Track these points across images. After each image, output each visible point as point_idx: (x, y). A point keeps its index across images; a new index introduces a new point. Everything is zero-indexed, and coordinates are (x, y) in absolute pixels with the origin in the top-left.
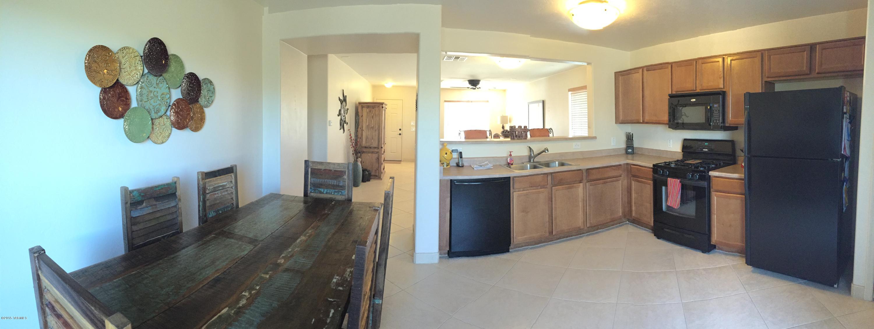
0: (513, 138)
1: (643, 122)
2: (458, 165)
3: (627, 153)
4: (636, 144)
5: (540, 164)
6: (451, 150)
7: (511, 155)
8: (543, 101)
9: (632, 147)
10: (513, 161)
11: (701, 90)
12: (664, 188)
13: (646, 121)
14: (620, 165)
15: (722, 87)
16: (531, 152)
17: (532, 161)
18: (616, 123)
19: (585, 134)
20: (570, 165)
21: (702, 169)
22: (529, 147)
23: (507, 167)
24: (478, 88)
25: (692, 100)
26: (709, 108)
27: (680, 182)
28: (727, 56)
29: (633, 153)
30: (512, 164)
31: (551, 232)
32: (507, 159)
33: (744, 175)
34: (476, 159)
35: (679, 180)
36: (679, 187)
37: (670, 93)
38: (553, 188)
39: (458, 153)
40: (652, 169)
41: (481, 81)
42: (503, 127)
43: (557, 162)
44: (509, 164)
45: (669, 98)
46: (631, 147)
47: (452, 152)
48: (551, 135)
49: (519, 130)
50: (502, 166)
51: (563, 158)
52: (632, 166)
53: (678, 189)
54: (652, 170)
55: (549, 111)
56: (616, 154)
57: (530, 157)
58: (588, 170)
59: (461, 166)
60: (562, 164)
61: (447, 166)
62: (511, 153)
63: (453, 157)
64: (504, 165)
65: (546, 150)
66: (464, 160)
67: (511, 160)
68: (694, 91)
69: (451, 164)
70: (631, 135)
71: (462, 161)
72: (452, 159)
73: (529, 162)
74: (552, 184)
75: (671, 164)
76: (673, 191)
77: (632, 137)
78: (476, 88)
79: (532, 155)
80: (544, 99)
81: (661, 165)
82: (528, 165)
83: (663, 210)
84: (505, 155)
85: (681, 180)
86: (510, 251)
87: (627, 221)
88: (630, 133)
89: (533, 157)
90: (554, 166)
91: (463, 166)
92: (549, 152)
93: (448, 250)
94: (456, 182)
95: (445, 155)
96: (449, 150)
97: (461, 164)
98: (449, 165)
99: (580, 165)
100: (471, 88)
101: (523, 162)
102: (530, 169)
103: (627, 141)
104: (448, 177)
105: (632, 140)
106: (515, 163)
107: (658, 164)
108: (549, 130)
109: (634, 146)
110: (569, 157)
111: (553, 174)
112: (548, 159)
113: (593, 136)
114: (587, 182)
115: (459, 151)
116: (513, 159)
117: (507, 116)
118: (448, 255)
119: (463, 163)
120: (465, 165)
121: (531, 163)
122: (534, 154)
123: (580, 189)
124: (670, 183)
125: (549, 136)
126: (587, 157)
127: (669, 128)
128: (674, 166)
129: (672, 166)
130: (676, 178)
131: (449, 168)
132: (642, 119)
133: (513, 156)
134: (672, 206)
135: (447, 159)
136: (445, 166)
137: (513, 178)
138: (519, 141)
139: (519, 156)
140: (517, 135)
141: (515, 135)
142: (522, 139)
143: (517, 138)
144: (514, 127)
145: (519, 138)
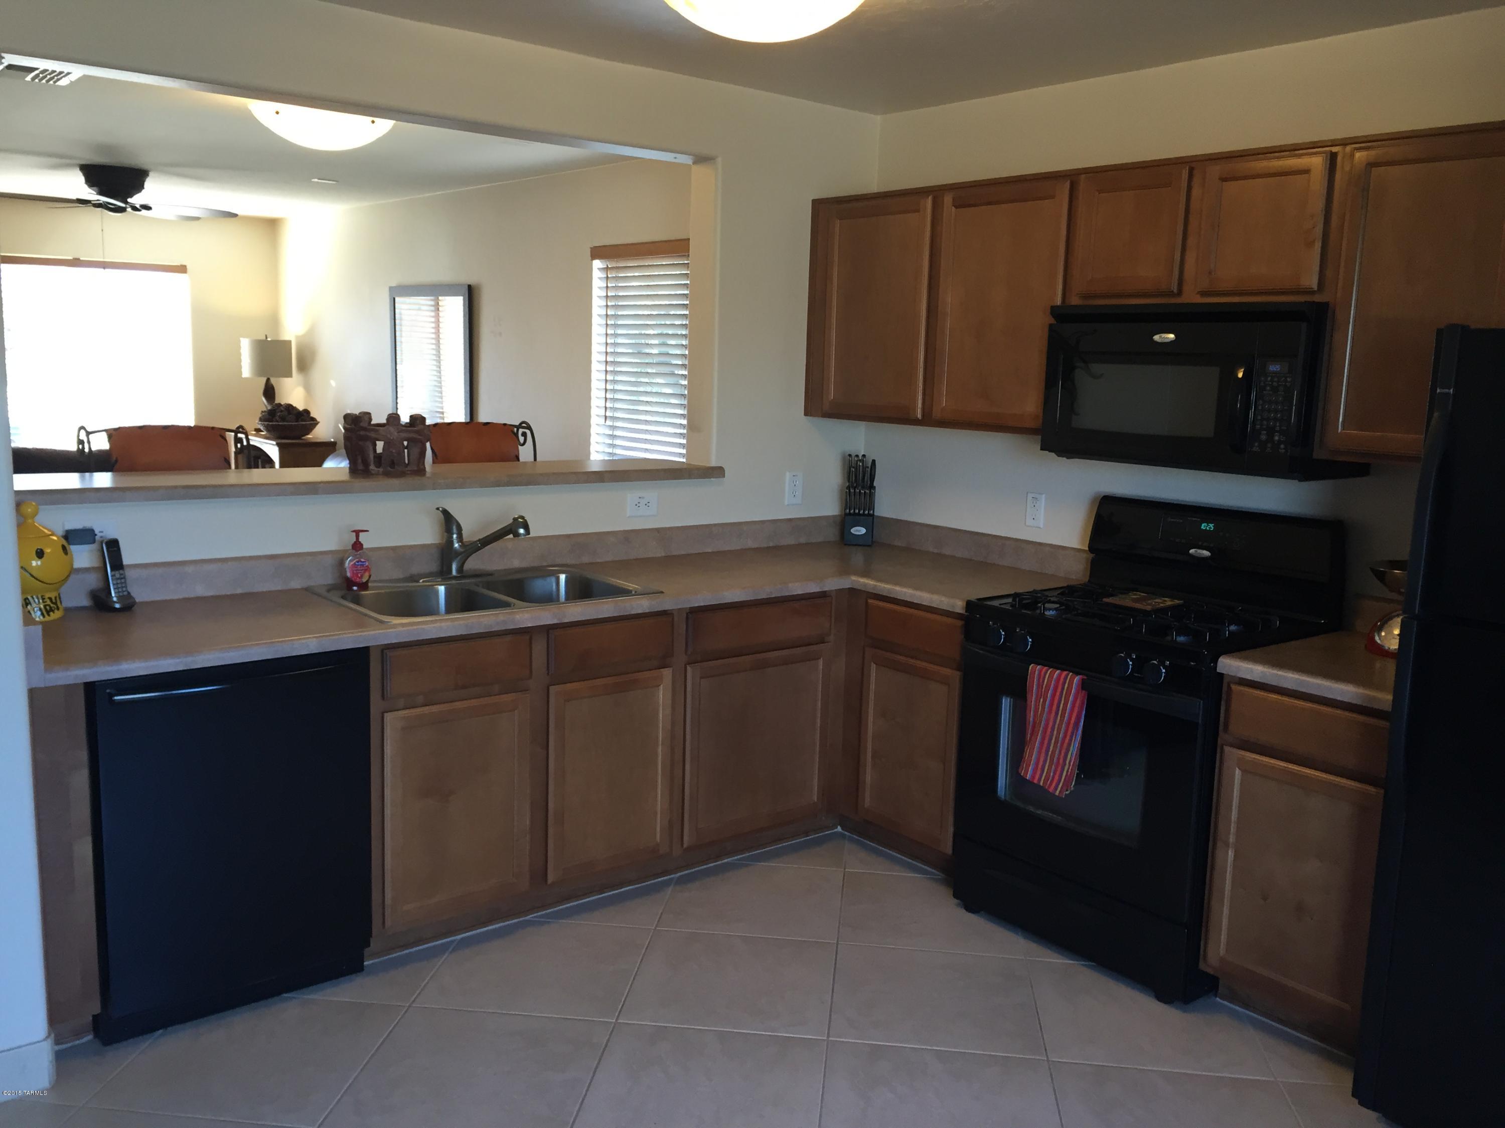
1: (929, 420)
2: (100, 601)
3: (845, 540)
4: (885, 507)
5: (489, 586)
6: (61, 532)
7: (357, 546)
8: (470, 287)
9: (869, 515)
11: (1203, 294)
12: (1006, 703)
13: (937, 413)
14: (823, 595)
15: (1314, 283)
16: (449, 531)
17: (454, 573)
18: (806, 414)
19: (675, 453)
20: (625, 592)
21: (1181, 639)
22: (446, 513)
23: (343, 597)
24: (135, 208)
25: (1157, 338)
26: (1240, 375)
27: (1083, 685)
28: (1348, 149)
29: (868, 543)
30: (364, 586)
31: (540, 875)
32: (341, 563)
33: (1390, 697)
34: (190, 569)
35: (1077, 679)
36: (1077, 705)
37: (1059, 302)
38: (552, 688)
39: (95, 546)
40: (962, 620)
41: (151, 174)
42: (269, 392)
43: (563, 577)
44: (349, 583)
45: (1053, 321)
46: (864, 515)
47: (65, 543)
48: (525, 453)
50: (319, 595)
51: (586, 559)
52: (870, 601)
54: (960, 623)
55: (500, 334)
56: (803, 540)
57: (445, 553)
58: (695, 613)
59: (117, 606)
61: (48, 611)
62: (357, 537)
63: (75, 566)
64: (329, 591)
65: (517, 525)
66: (130, 574)
67: (360, 567)
68: (1171, 294)
69: (68, 602)
70: (865, 468)
71: (122, 582)
72: (68, 576)
73: (440, 580)
74: (548, 674)
75: (1044, 604)
76: (1047, 721)
77: (869, 474)
78: (129, 209)
79: (456, 545)
80: (472, 281)
81: (1000, 604)
82: (437, 593)
83: (999, 793)
84: (333, 547)
85: (1085, 678)
86: (368, 965)
87: (839, 827)
88: (862, 461)
89: (463, 555)
90: (550, 599)
91: (129, 606)
92: (532, 534)
93: (96, 1013)
94: (113, 691)
95: (34, 563)
96: (50, 533)
97: (115, 599)
98: (58, 609)
99: (662, 592)
100: (106, 211)
101: (413, 578)
102: (449, 611)
103: (848, 488)
104: (69, 673)
105: (872, 487)
106: (375, 581)
107: (989, 603)
108: (515, 429)
109: (875, 514)
110: (609, 558)
111: (548, 635)
112: (524, 565)
113: (708, 465)
114: (689, 664)
115: (101, 537)
116: (367, 564)
117: (290, 342)
118: (97, 1034)
119: (129, 593)
120: (137, 600)
121: (454, 582)
122: (464, 540)
123: (662, 695)
124: (1040, 686)
125: (518, 460)
126: (683, 553)
127: (1042, 449)
128: (1053, 613)
129: (1047, 613)
130: (1063, 670)
131: (61, 619)
132: (920, 405)
133: (367, 549)
134: (1041, 784)
135: (48, 582)
136: (35, 613)
137: (382, 651)
138: (395, 482)
139: (394, 549)
140: (379, 458)
141: (372, 456)
142: (402, 475)
143: (381, 470)
144: (366, 418)
145: (390, 469)
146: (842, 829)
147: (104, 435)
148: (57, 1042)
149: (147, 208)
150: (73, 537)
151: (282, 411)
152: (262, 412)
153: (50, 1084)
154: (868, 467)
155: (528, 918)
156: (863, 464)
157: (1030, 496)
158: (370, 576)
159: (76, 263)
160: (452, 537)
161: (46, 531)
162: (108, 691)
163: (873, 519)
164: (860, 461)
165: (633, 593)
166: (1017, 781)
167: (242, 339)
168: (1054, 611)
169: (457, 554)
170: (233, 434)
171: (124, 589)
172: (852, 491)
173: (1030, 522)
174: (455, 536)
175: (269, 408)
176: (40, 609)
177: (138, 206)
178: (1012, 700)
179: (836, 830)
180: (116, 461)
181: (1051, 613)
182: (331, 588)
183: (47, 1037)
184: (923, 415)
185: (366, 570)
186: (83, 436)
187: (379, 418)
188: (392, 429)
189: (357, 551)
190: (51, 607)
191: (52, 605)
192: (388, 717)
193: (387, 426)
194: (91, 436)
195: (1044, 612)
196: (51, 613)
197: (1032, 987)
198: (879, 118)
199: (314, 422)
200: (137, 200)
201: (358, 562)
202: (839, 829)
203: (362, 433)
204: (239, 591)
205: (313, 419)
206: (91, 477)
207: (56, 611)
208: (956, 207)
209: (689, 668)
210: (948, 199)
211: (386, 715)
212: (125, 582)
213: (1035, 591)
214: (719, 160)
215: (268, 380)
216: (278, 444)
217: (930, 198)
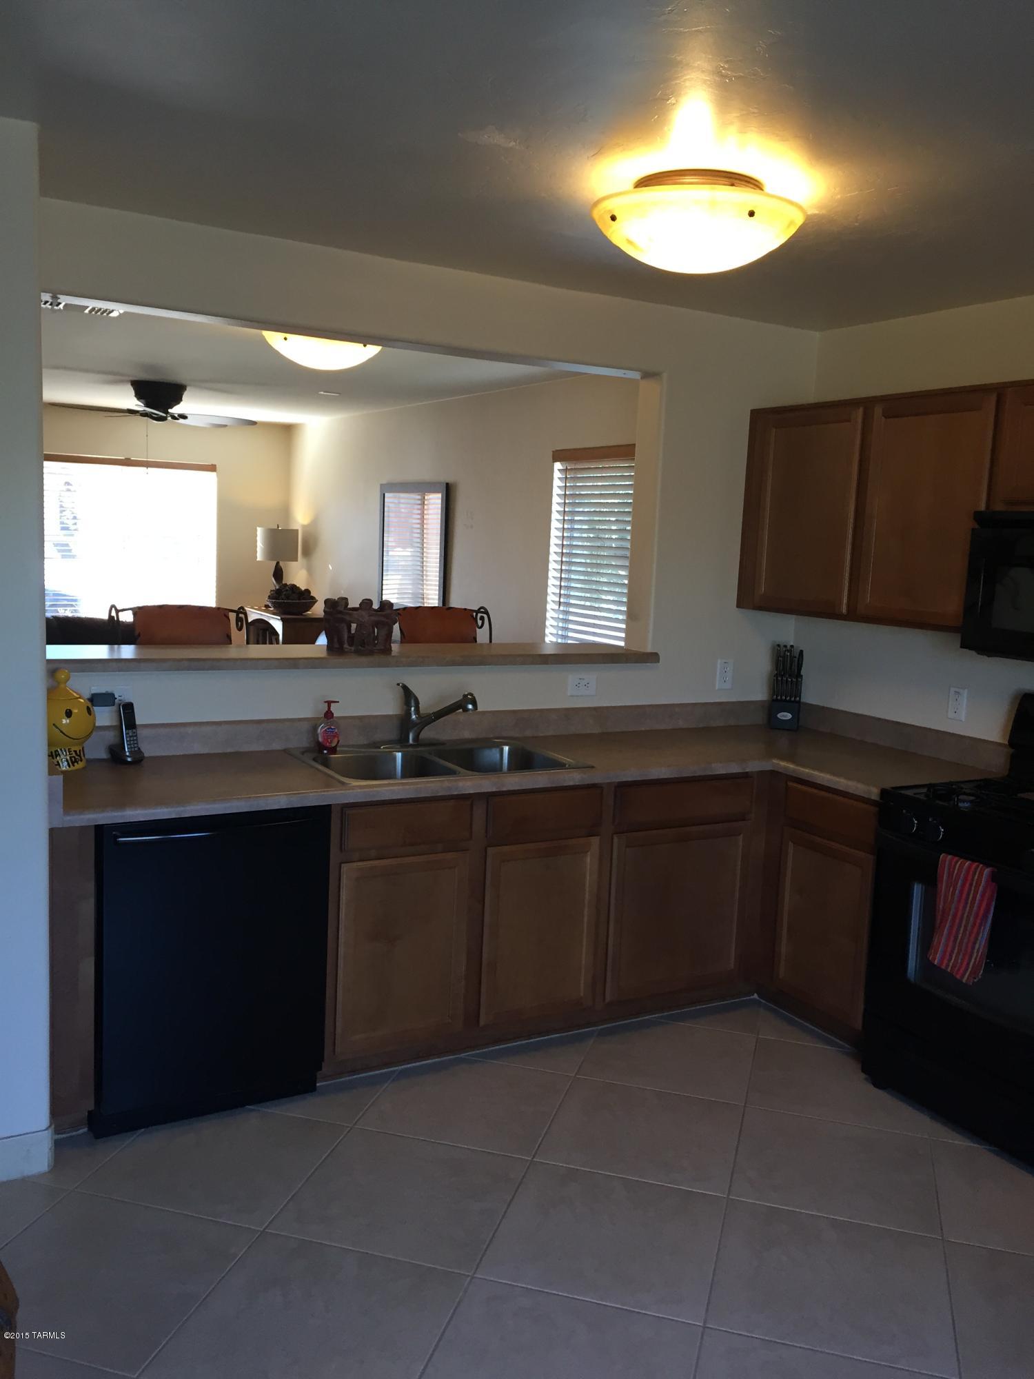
0: (336, 645)
1: (853, 615)
2: (116, 755)
3: (772, 724)
4: (812, 694)
5: (442, 755)
6: (87, 696)
7: (329, 715)
8: (447, 484)
9: (795, 702)
10: (336, 735)
12: (917, 889)
13: (861, 610)
14: (746, 775)
16: (408, 705)
17: (411, 741)
18: (738, 606)
19: (614, 637)
20: (561, 765)
22: (405, 688)
23: (314, 760)
24: (174, 417)
27: (993, 877)
29: (794, 728)
30: (333, 750)
31: (473, 1018)
32: (315, 728)
34: (190, 730)
35: (987, 871)
36: (987, 896)
37: (982, 507)
38: (491, 851)
39: (114, 708)
40: (874, 806)
42: (278, 574)
43: (506, 749)
44: (320, 747)
45: (976, 525)
46: (790, 701)
47: (90, 705)
48: (482, 635)
49: (365, 617)
50: (295, 757)
51: (528, 733)
52: (790, 784)
53: (979, 907)
54: (874, 810)
55: (472, 527)
56: (731, 722)
57: (404, 723)
58: (623, 787)
59: (129, 759)
60: (523, 761)
61: (73, 762)
62: (329, 707)
63: (97, 725)
64: (303, 753)
65: (467, 701)
66: (141, 733)
67: (330, 734)
69: (90, 754)
70: (792, 657)
71: (134, 739)
72: (92, 732)
73: (398, 747)
74: (486, 836)
75: (958, 797)
76: (957, 909)
77: (796, 664)
78: (169, 418)
79: (414, 717)
80: (450, 480)
81: (915, 794)
82: (394, 758)
83: (909, 975)
84: (309, 715)
85: (996, 870)
86: (319, 1086)
87: (756, 995)
88: (790, 651)
89: (418, 726)
90: (495, 769)
91: (139, 759)
92: (480, 709)
93: (90, 1109)
94: (119, 834)
95: (64, 721)
96: (78, 696)
97: (128, 754)
98: (81, 761)
99: (593, 767)
100: (151, 420)
101: (376, 745)
102: (404, 776)
103: (776, 676)
104: (82, 817)
105: (799, 676)
106: (343, 746)
107: (903, 792)
108: (475, 614)
109: (802, 700)
110: (550, 733)
111: (488, 802)
112: (473, 736)
113: (642, 650)
114: (615, 834)
115: (120, 700)
116: (336, 731)
117: (297, 530)
118: (90, 1129)
119: (139, 749)
120: (146, 755)
121: (410, 749)
122: (421, 712)
123: (590, 861)
124: (950, 875)
125: (476, 641)
126: (618, 730)
127: (961, 647)
128: (967, 805)
129: (961, 805)
130: (973, 861)
131: (84, 768)
132: (845, 601)
133: (336, 717)
134: (949, 970)
135: (75, 738)
136: (62, 763)
137: (342, 810)
138: (364, 659)
139: (361, 718)
140: (352, 638)
141: (346, 636)
142: (371, 653)
143: (353, 648)
144: (343, 603)
145: (360, 647)
146: (759, 997)
147: (130, 612)
148: (57, 1132)
149: (184, 417)
150: (98, 699)
151: (287, 590)
152: (271, 591)
153: (48, 1166)
154: (795, 657)
155: (462, 1055)
156: (791, 654)
157: (953, 690)
158: (338, 743)
159: (127, 462)
160: (411, 710)
161: (75, 694)
162: (114, 833)
163: (800, 706)
164: (788, 651)
165: (567, 766)
166: (926, 965)
167: (258, 528)
168: (969, 804)
169: (414, 724)
170: (235, 614)
171: (136, 745)
172: (780, 679)
173: (951, 714)
174: (413, 709)
175: (277, 587)
176: (67, 761)
177: (176, 415)
178: (924, 887)
179: (752, 997)
180: (139, 635)
181: (966, 805)
182: (306, 751)
183: (50, 1126)
184: (848, 611)
185: (335, 736)
186: (114, 614)
187: (354, 603)
188: (363, 613)
189: (328, 719)
190: (75, 759)
191: (77, 757)
192: (345, 867)
193: (360, 611)
194: (120, 614)
195: (958, 804)
196: (76, 764)
197: (933, 1165)
198: (817, 334)
199: (313, 601)
200: (176, 410)
201: (328, 729)
202: (756, 996)
203: (339, 616)
204: (229, 750)
205: (313, 598)
206: (119, 648)
207: (79, 762)
208: (886, 418)
209: (616, 840)
210: (878, 411)
211: (343, 865)
212: (137, 740)
213: (951, 783)
214: (665, 376)
215: (278, 563)
216: (282, 619)
217: (861, 410)
